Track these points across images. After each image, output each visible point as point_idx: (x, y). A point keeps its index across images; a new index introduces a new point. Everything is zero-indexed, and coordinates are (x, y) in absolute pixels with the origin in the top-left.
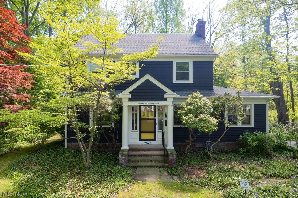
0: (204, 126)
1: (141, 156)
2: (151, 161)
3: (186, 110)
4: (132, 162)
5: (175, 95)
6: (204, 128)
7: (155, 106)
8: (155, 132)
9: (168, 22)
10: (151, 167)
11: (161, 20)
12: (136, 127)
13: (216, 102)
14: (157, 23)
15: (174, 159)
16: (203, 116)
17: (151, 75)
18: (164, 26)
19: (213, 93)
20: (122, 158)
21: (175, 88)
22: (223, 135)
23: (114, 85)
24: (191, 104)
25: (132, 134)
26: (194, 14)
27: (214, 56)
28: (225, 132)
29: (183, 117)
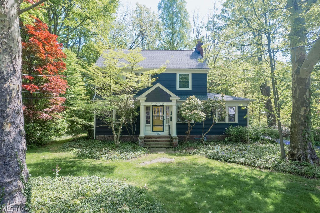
0: (196, 118)
1: (153, 141)
2: (161, 144)
3: (185, 108)
4: (147, 145)
5: (178, 98)
6: (196, 119)
7: (163, 106)
8: (163, 126)
9: (174, 34)
10: (161, 148)
11: (168, 32)
12: (149, 122)
13: (208, 103)
14: (164, 35)
15: (177, 142)
16: (195, 111)
17: (161, 83)
18: (171, 37)
19: (207, 97)
20: (140, 141)
21: (178, 93)
22: (212, 127)
23: (140, 89)
24: (188, 104)
25: (146, 127)
26: (200, 26)
27: (207, 69)
28: (213, 124)
29: (183, 112)
